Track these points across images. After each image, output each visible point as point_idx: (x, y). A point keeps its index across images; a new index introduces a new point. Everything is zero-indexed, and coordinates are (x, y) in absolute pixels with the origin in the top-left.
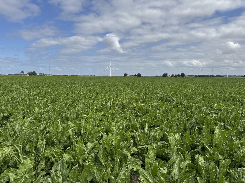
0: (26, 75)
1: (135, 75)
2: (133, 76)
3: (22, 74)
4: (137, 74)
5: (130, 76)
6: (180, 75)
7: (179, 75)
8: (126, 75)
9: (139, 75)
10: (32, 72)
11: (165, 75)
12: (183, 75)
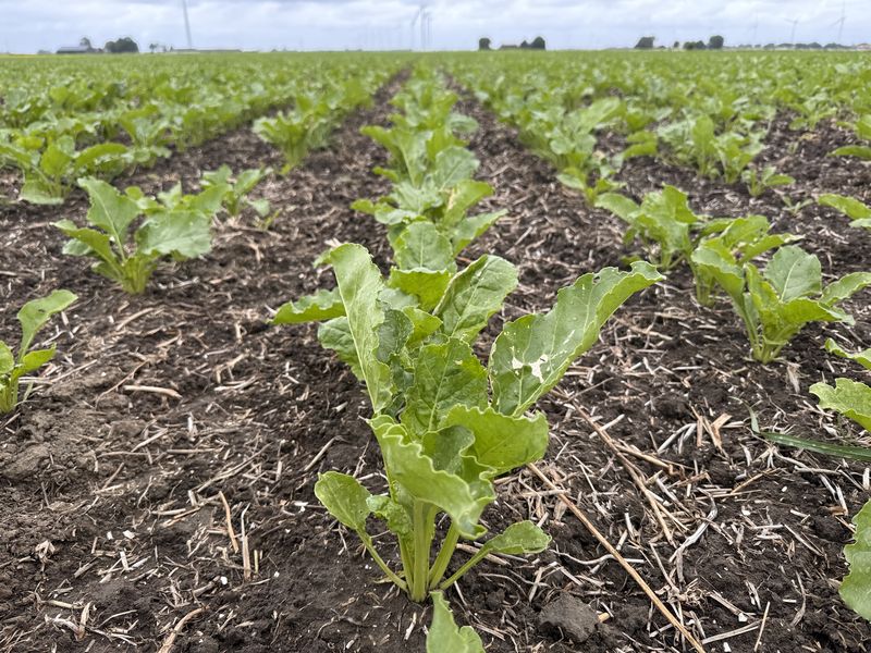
0: (100, 51)
1: (524, 45)
2: (514, 47)
3: (85, 48)
4: (530, 41)
5: (504, 47)
6: (706, 42)
7: (700, 45)
8: (484, 43)
9: (539, 44)
10: (120, 40)
11: (646, 44)
12: (717, 42)
